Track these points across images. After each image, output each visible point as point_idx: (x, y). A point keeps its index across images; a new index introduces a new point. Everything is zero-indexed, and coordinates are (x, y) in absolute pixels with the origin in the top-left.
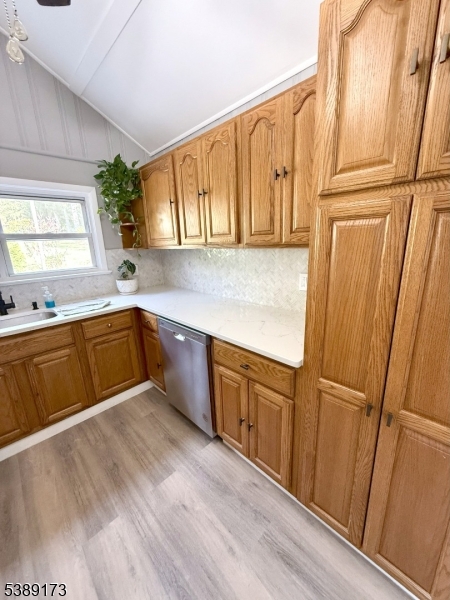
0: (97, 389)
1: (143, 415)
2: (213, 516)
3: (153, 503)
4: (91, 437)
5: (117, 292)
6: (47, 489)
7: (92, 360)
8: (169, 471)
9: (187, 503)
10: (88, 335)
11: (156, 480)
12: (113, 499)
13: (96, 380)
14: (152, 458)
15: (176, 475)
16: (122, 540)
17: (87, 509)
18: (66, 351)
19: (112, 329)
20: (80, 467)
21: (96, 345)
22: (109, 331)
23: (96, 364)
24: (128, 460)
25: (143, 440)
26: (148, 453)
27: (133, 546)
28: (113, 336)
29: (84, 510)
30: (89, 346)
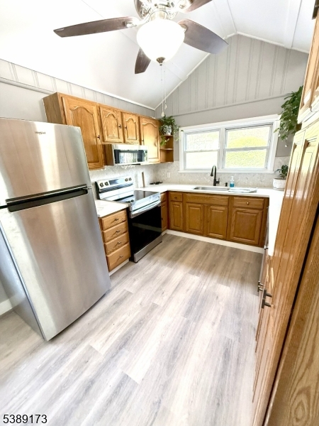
0: (232, 235)
1: (245, 260)
2: (222, 311)
3: (211, 285)
4: (218, 252)
5: (271, 187)
6: (193, 254)
7: (233, 218)
8: (227, 284)
9: (220, 298)
10: (235, 205)
11: (220, 281)
12: (203, 273)
13: (232, 230)
14: (227, 275)
15: (228, 288)
16: (193, 283)
17: (196, 267)
18: (223, 208)
19: (249, 206)
20: (206, 257)
21: (238, 211)
22: (247, 206)
23: (235, 221)
24: (220, 268)
25: (232, 268)
26: (228, 273)
27: (193, 287)
28: (249, 210)
29: (195, 267)
30: (234, 211)
